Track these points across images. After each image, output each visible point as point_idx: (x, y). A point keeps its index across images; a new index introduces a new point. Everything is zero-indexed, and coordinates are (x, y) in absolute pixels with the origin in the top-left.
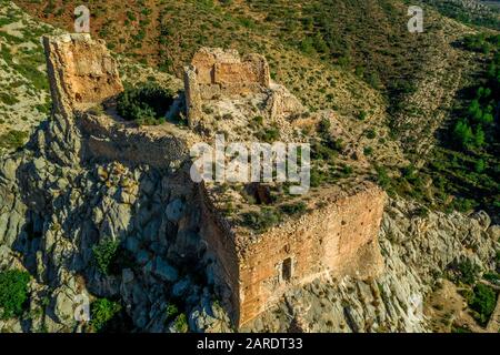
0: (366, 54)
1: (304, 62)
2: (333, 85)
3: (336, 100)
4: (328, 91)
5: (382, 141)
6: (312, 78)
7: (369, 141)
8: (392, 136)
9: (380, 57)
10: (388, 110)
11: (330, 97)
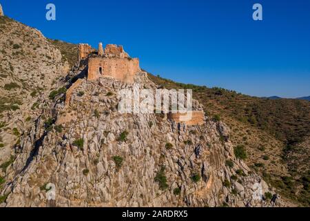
0: (279, 124)
1: (235, 122)
2: (250, 134)
3: (248, 141)
4: (245, 136)
5: (273, 162)
6: (236, 129)
7: (264, 161)
8: (282, 162)
9: (287, 126)
10: (284, 150)
11: (245, 139)
